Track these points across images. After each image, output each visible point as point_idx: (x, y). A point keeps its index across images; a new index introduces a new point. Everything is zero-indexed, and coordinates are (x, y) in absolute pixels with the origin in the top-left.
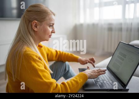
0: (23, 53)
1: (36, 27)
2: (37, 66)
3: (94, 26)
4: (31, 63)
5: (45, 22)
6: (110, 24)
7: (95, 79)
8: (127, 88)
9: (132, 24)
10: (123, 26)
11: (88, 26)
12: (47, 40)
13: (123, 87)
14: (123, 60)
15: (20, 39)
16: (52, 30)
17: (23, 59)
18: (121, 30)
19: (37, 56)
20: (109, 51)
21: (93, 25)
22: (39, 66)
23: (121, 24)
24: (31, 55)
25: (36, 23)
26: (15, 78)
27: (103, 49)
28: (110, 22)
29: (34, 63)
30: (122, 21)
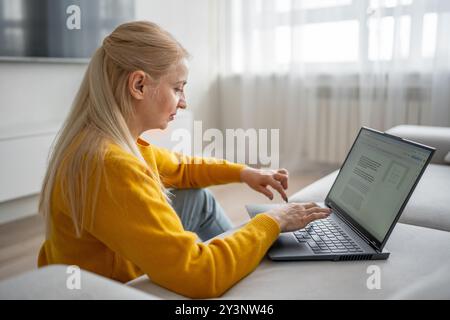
0: (103, 158)
1: (141, 88)
2: (144, 194)
3: (275, 84)
4: (128, 186)
5: (165, 76)
6: (324, 77)
7: (297, 232)
8: (384, 251)
9: (387, 77)
10: (364, 85)
11: (258, 80)
12: (162, 128)
13: (375, 249)
14: (370, 179)
15: (89, 119)
16: (180, 101)
17: (102, 175)
18: (355, 94)
19: (142, 168)
20: (322, 158)
21: (274, 78)
22: (150, 194)
23: (357, 77)
24: (127, 163)
25: (142, 77)
26: (80, 228)
27: (304, 154)
28: (325, 70)
29: (135, 187)
30: (359, 69)
